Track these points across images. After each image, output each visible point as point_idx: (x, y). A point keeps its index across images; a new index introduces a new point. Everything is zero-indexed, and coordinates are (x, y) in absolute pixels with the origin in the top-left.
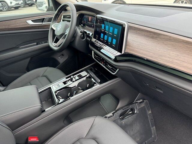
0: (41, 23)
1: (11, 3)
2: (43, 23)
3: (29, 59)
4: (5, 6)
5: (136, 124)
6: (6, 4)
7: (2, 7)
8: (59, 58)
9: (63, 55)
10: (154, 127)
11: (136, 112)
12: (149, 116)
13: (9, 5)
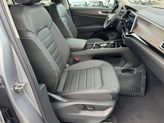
0: (106, 14)
1: (105, 3)
2: (107, 14)
3: (93, 33)
4: (101, 5)
5: (131, 79)
6: (102, 4)
7: (99, 6)
8: (110, 37)
9: (113, 36)
10: (144, 88)
11: (134, 73)
12: (142, 80)
13: (104, 5)
